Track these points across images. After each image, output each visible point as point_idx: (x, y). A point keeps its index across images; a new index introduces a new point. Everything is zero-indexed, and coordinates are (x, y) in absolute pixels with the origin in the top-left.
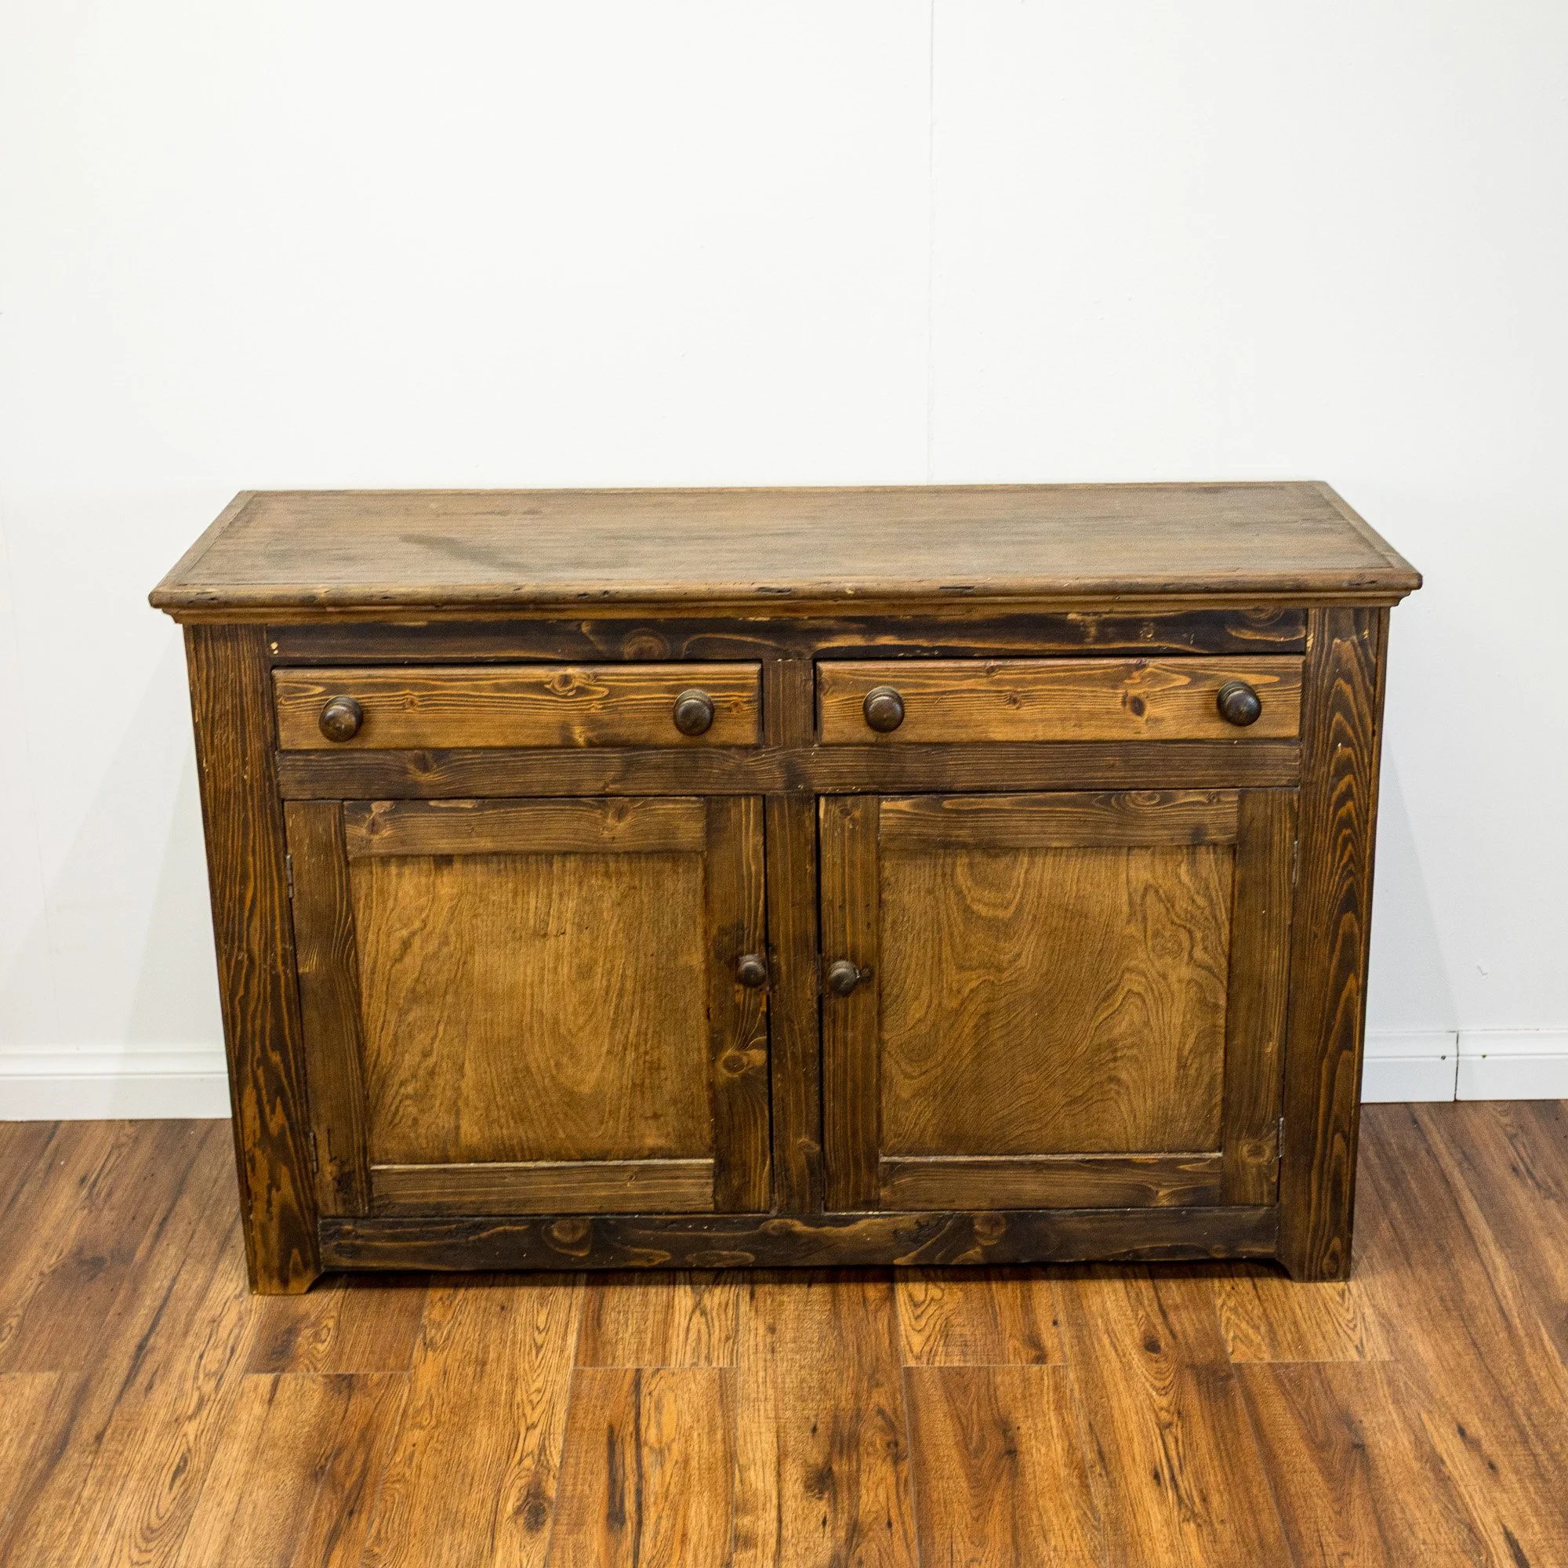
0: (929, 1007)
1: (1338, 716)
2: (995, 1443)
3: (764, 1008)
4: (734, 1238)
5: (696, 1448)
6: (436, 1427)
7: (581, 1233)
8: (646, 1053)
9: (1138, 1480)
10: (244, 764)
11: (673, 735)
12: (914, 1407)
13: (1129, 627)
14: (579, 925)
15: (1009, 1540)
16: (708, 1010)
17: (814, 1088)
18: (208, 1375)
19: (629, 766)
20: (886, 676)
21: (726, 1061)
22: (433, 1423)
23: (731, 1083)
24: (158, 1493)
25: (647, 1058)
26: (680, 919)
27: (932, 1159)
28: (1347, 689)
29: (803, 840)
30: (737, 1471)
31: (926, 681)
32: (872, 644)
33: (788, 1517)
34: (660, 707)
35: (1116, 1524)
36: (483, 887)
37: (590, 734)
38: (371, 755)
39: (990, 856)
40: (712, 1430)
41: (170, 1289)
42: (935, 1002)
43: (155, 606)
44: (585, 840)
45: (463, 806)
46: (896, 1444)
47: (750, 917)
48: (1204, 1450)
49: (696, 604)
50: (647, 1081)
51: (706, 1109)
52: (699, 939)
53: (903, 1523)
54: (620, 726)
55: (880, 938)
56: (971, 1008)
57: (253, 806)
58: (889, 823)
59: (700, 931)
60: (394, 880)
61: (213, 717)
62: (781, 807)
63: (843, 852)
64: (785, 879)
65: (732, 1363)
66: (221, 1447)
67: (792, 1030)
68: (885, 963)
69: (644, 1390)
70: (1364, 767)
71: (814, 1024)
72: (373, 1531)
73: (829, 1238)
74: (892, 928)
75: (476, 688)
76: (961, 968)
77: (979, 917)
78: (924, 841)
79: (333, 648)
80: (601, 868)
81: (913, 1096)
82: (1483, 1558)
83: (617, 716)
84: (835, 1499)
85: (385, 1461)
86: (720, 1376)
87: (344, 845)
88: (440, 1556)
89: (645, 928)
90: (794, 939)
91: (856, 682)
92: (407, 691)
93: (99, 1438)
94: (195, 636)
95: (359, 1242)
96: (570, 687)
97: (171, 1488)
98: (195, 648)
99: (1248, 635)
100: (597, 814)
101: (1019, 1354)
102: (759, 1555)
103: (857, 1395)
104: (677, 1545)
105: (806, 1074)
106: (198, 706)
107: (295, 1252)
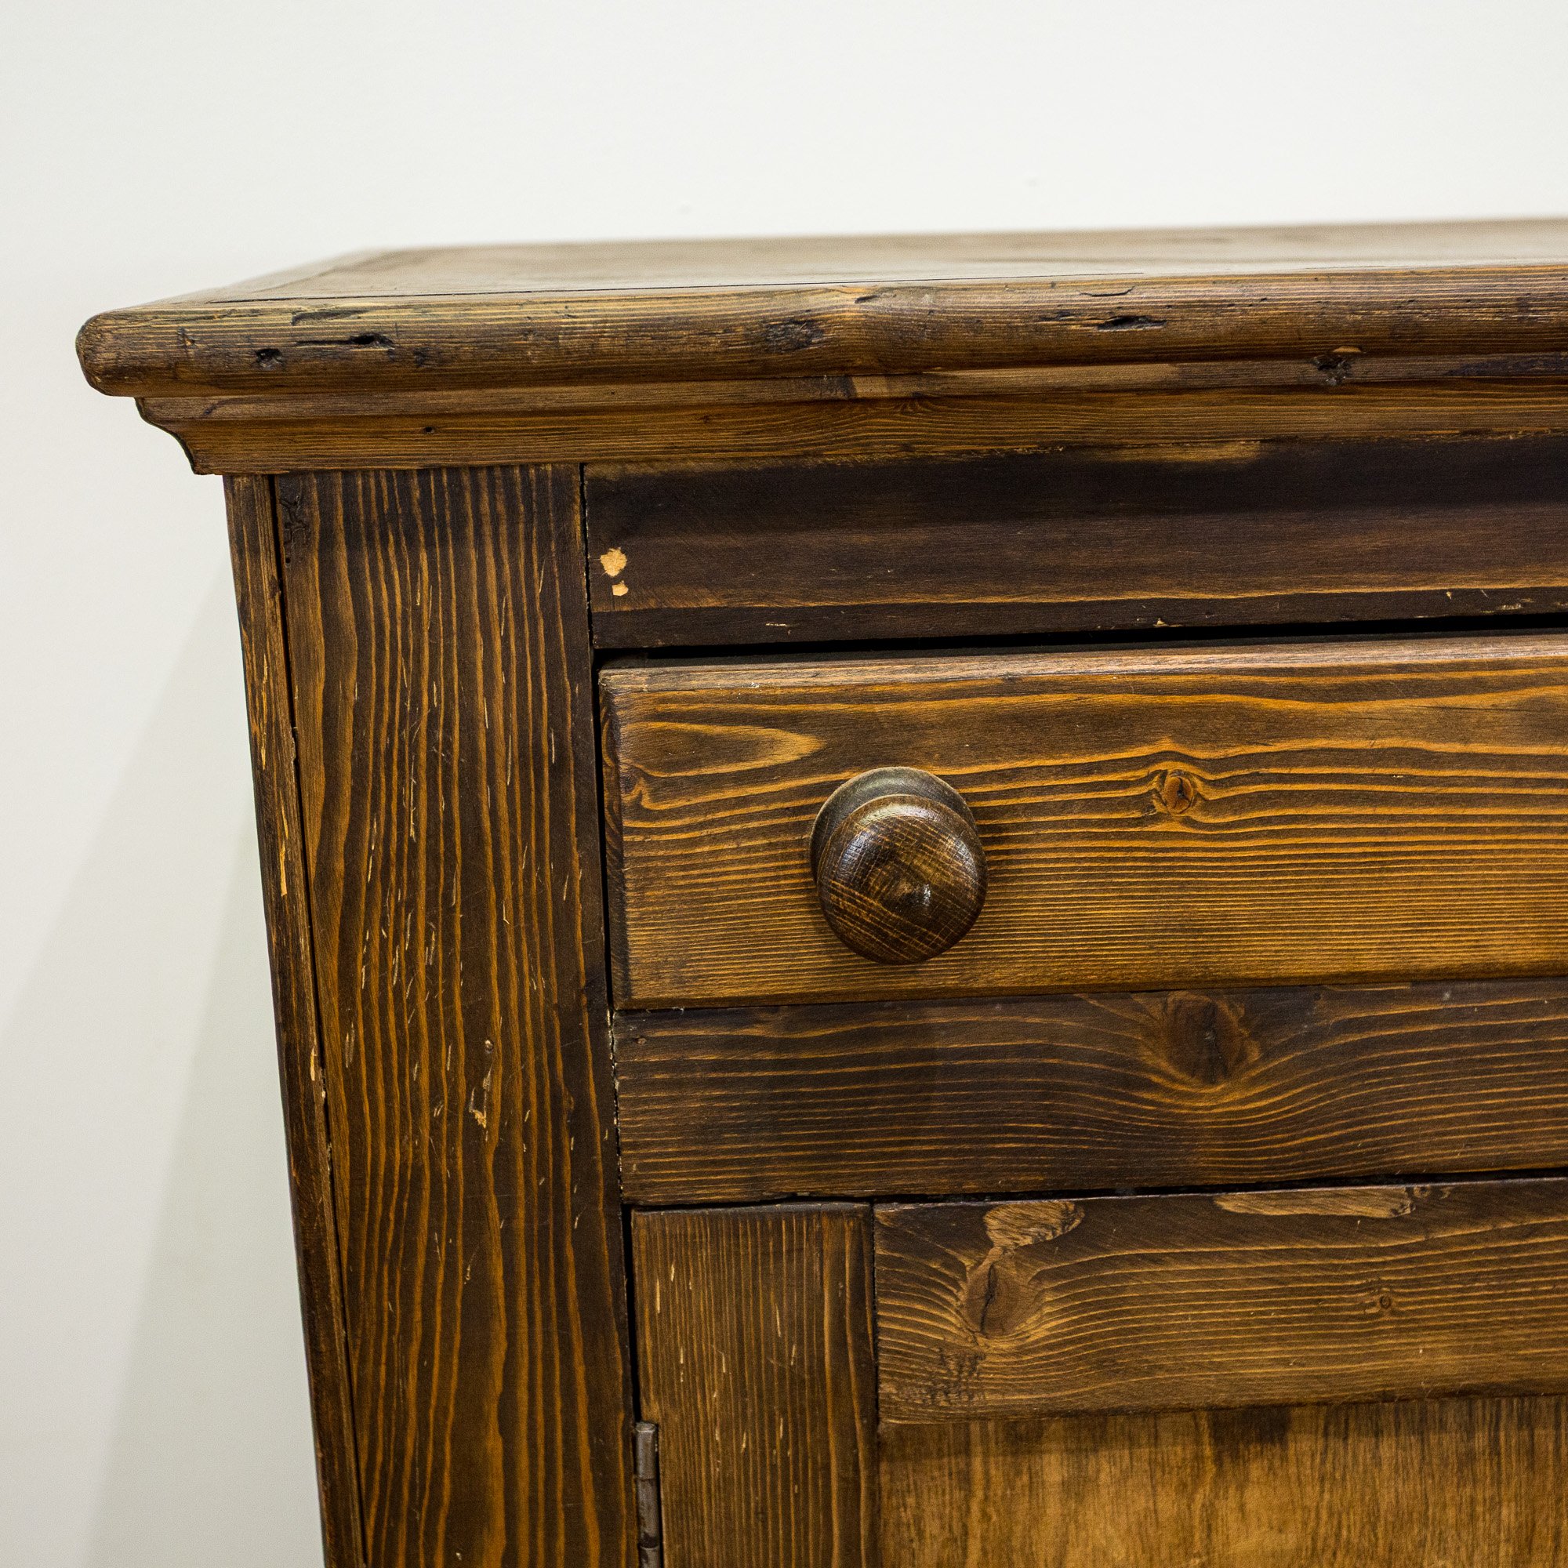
10: (478, 1065)
36: (1401, 1522)
38: (997, 1015)
45: (1353, 1209)
57: (507, 1234)
60: (1053, 1509)
61: (351, 874)
75: (1452, 724)
87: (871, 1375)
92: (1166, 745)
98: (280, 584)
106: (287, 828)
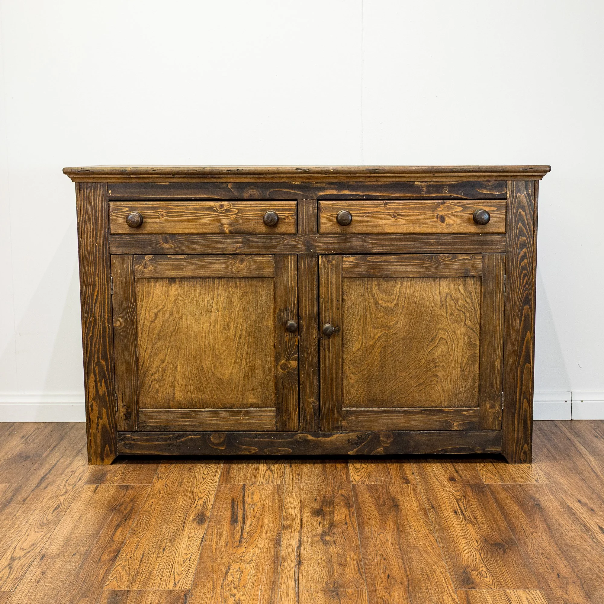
0: (362, 344)
1: (520, 224)
2: (389, 504)
3: (297, 343)
4: (283, 442)
5: (268, 504)
6: (162, 498)
7: (222, 439)
8: (250, 362)
9: (448, 513)
10: (96, 240)
11: (262, 228)
12: (356, 494)
13: (439, 188)
14: (224, 308)
15: (395, 527)
16: (275, 345)
17: (316, 377)
18: (70, 485)
19: (245, 242)
20: (345, 206)
21: (281, 365)
22: (161, 497)
23: (283, 375)
24: (47, 514)
25: (250, 364)
26: (264, 306)
27: (363, 409)
28: (523, 213)
29: (312, 273)
30: (284, 510)
31: (361, 208)
32: (340, 193)
33: (304, 521)
34: (258, 218)
35: (439, 524)
36: (187, 292)
37: (230, 228)
38: (146, 236)
39: (385, 281)
40: (274, 500)
41: (56, 463)
42: (364, 342)
43: (65, 173)
44: (228, 272)
45: (180, 257)
46: (349, 503)
47: (291, 305)
48: (474, 505)
49: (272, 176)
50: (250, 374)
51: (274, 387)
52: (271, 314)
53: (352, 523)
54: (242, 225)
55: (343, 315)
56: (379, 344)
57: (99, 256)
58: (347, 266)
59: (272, 312)
60: (152, 289)
61: (85, 220)
62: (304, 259)
63: (328, 278)
64: (306, 289)
65: (282, 483)
66: (74, 503)
67: (307, 353)
68: (345, 326)
69: (246, 489)
70: (531, 246)
71: (316, 350)
72: (135, 524)
73: (321, 442)
74: (347, 311)
75: (187, 209)
76: (374, 328)
77: (382, 306)
78: (359, 274)
79: (132, 193)
80: (234, 284)
81: (356, 382)
82: (590, 533)
83: (241, 221)
84: (324, 517)
85: (140, 506)
86: (277, 486)
87: (134, 273)
88: (162, 531)
89: (250, 309)
90: (309, 314)
91: (333, 208)
92: (161, 210)
93: (24, 500)
94: (79, 187)
95: (133, 442)
96: (224, 209)
97: (53, 513)
98: (80, 193)
99: (484, 191)
100: (232, 261)
101: (399, 481)
102: (293, 531)
103: (333, 491)
104: (259, 528)
105: (313, 371)
106: (79, 216)
107: (107, 446)
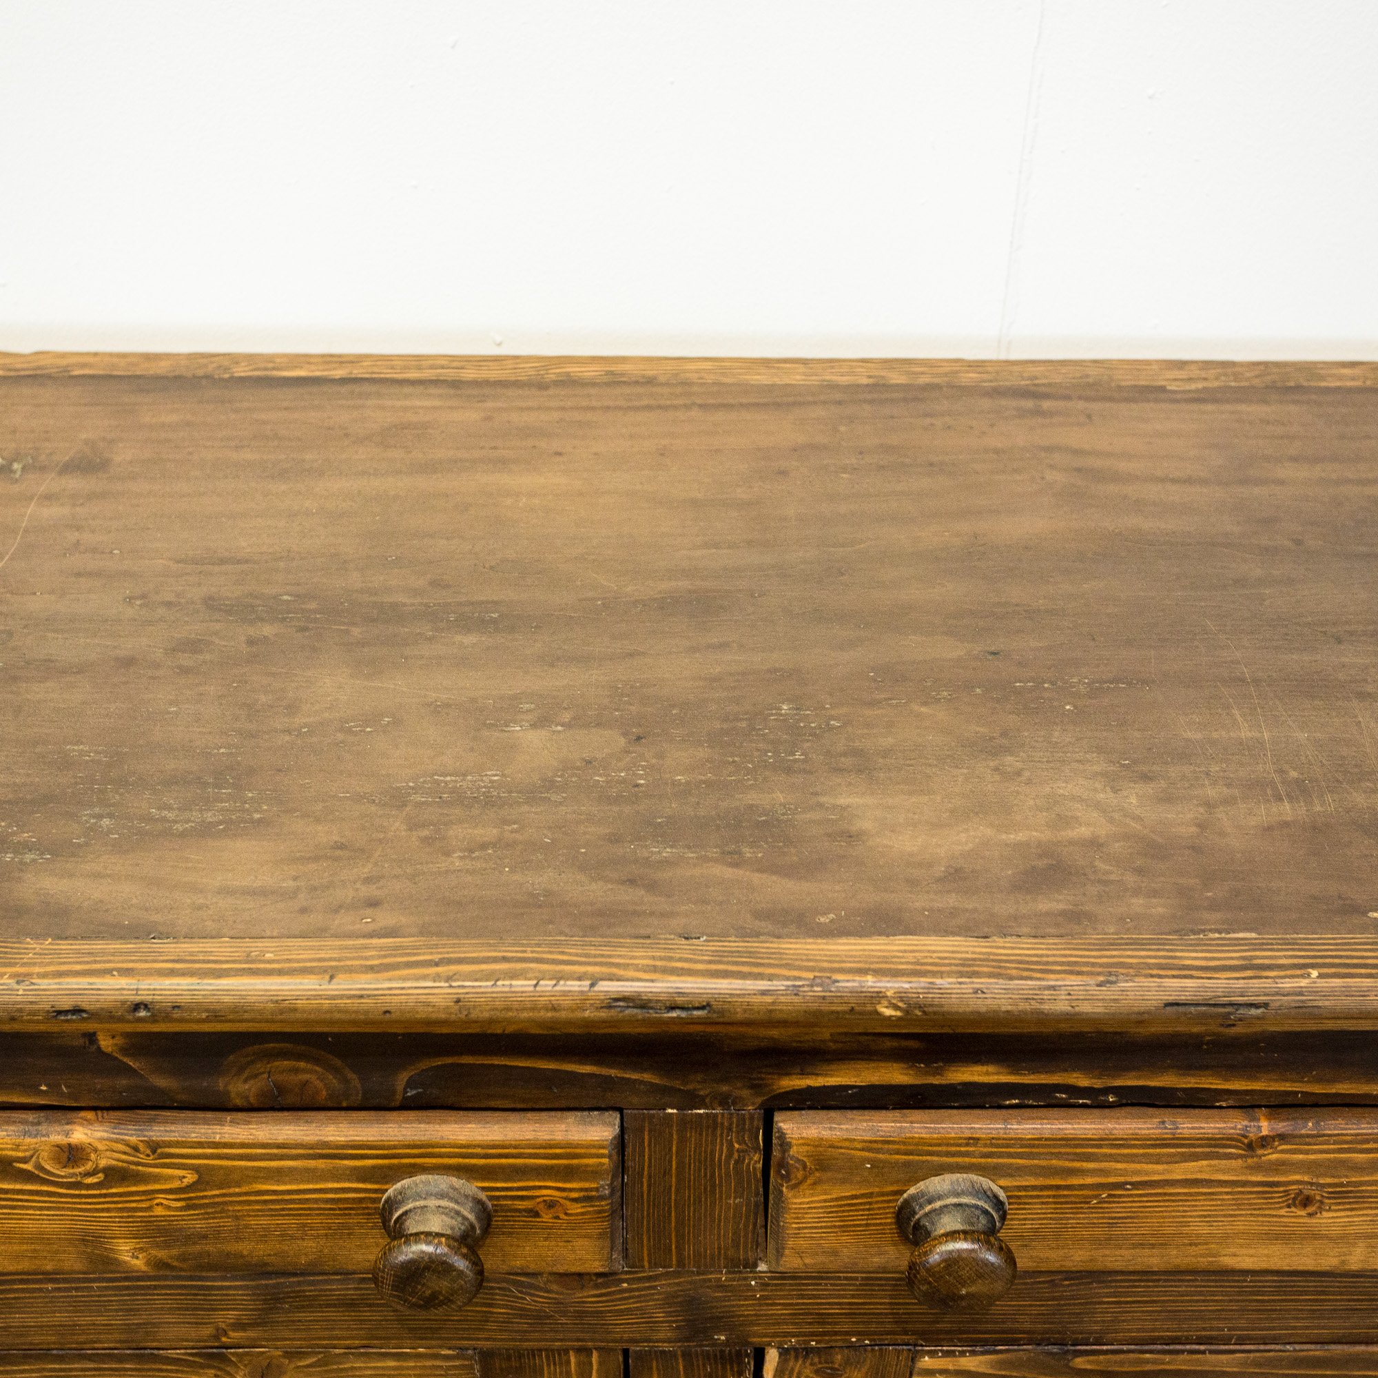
19: (272, 1300)
20: (967, 1154)
37: (159, 1253)
54: (239, 1239)
83: (229, 1223)
96: (89, 1166)
